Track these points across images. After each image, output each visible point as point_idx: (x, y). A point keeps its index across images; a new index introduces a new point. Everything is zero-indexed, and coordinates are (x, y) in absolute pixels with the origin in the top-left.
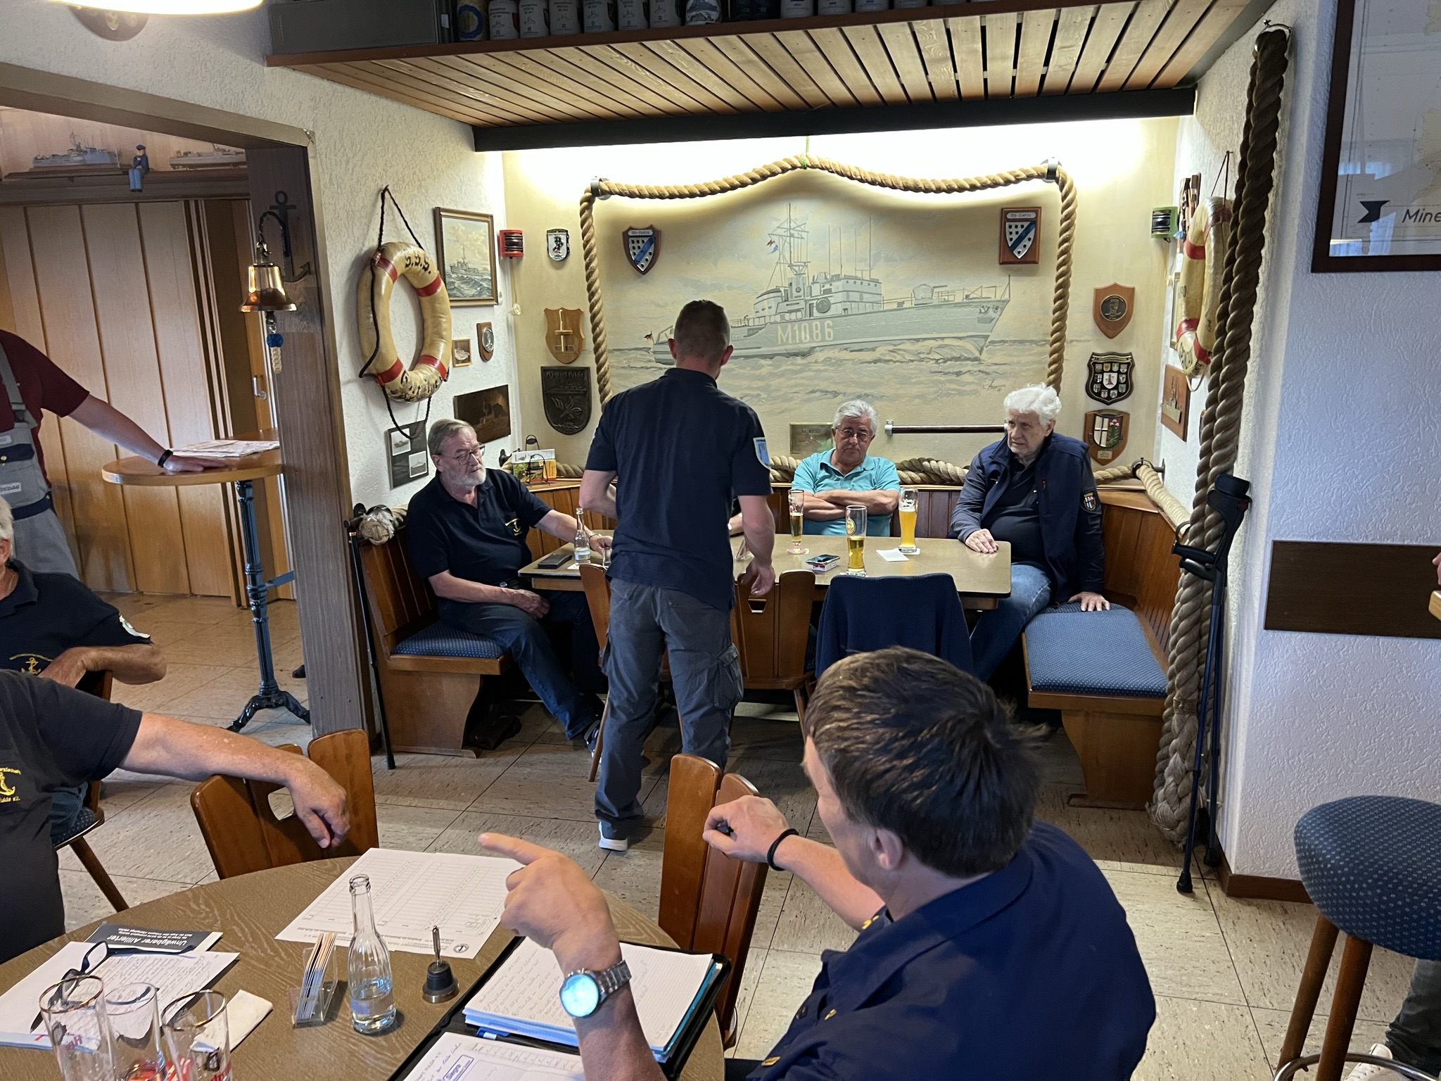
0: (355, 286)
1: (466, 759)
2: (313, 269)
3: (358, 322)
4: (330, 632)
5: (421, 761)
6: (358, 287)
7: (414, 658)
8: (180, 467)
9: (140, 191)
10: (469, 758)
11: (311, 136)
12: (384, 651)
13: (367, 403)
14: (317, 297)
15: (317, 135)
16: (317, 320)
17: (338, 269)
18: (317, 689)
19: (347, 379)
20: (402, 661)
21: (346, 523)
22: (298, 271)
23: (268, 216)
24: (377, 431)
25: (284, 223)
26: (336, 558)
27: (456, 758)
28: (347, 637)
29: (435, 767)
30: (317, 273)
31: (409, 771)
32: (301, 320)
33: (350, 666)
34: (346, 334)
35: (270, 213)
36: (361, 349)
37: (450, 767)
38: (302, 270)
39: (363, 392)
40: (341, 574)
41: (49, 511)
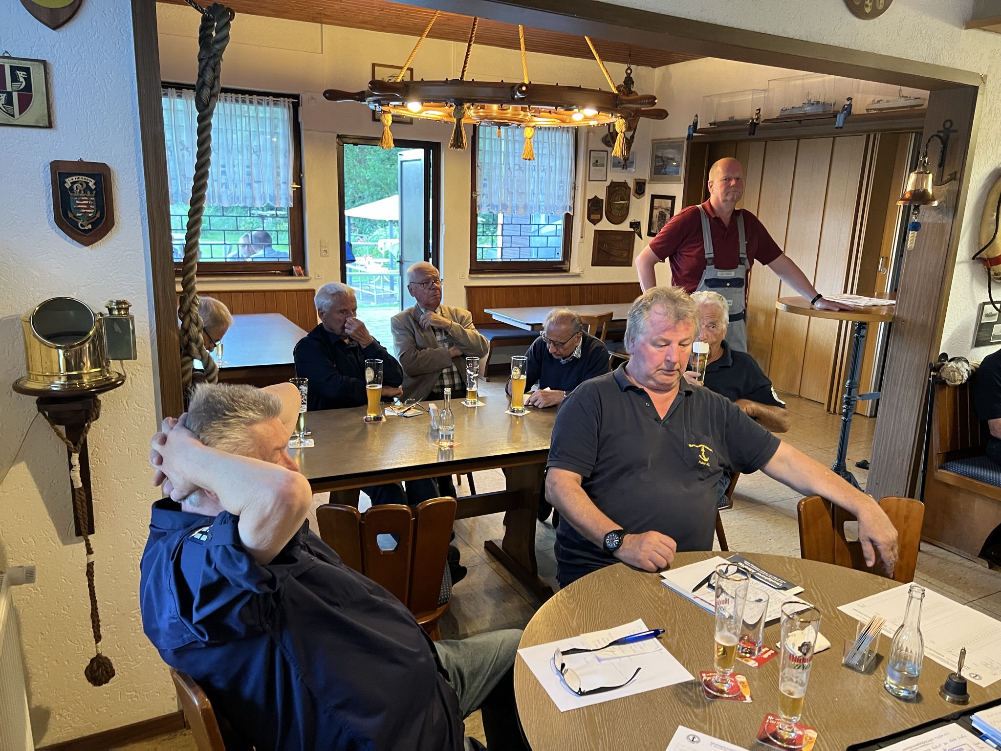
0: (987, 191)
1: (979, 566)
2: (958, 176)
3: (982, 218)
4: (896, 439)
5: (942, 554)
6: (989, 192)
7: (956, 475)
8: (824, 306)
9: (841, 128)
10: (982, 566)
11: (983, 79)
12: (934, 464)
13: (972, 280)
14: (955, 198)
15: (989, 77)
16: (951, 215)
17: (977, 177)
18: (875, 476)
19: (961, 260)
20: (947, 476)
21: (931, 364)
22: (946, 178)
23: (935, 137)
24: (974, 302)
25: (945, 143)
26: (916, 388)
27: (970, 562)
28: (908, 448)
29: (951, 562)
30: (961, 180)
31: (931, 557)
32: (938, 213)
33: (904, 468)
34: (970, 227)
35: (936, 135)
36: (979, 239)
37: (964, 566)
38: (949, 177)
39: (971, 271)
40: (916, 401)
41: (742, 321)
